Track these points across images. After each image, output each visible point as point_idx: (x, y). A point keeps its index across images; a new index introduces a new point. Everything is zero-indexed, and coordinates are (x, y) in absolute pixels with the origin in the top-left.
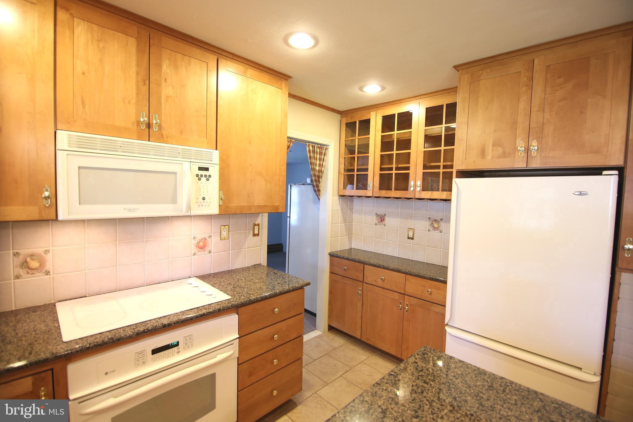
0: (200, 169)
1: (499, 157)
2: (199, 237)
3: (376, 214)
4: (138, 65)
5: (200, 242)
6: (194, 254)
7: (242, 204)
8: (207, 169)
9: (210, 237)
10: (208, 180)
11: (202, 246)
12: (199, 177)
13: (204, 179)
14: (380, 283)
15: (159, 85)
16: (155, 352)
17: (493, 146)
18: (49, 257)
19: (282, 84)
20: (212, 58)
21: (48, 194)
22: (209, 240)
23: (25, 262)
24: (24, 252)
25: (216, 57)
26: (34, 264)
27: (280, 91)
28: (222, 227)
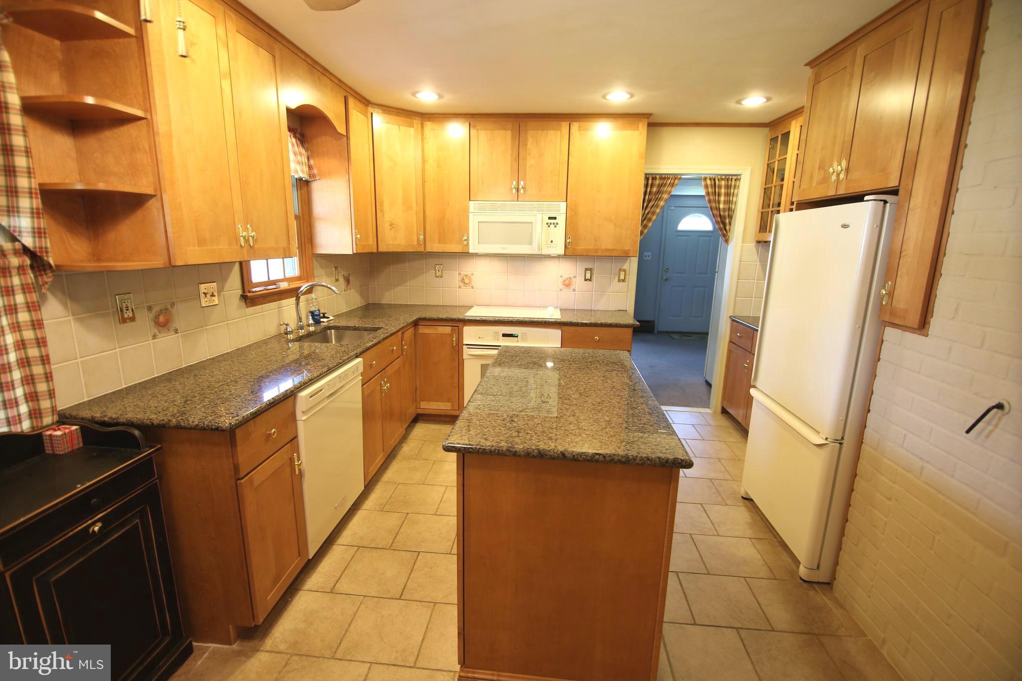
0: (550, 218)
1: (820, 183)
2: (566, 276)
4: (512, 149)
5: (565, 280)
6: (561, 290)
7: (589, 247)
8: (555, 218)
9: (575, 277)
10: (555, 226)
11: (567, 284)
12: (549, 225)
13: (552, 226)
15: (525, 159)
16: (504, 335)
18: (473, 277)
19: (638, 124)
20: (565, 125)
21: (466, 238)
22: (574, 280)
23: (464, 279)
24: (463, 273)
25: (568, 123)
26: (467, 281)
27: (636, 133)
28: (586, 270)
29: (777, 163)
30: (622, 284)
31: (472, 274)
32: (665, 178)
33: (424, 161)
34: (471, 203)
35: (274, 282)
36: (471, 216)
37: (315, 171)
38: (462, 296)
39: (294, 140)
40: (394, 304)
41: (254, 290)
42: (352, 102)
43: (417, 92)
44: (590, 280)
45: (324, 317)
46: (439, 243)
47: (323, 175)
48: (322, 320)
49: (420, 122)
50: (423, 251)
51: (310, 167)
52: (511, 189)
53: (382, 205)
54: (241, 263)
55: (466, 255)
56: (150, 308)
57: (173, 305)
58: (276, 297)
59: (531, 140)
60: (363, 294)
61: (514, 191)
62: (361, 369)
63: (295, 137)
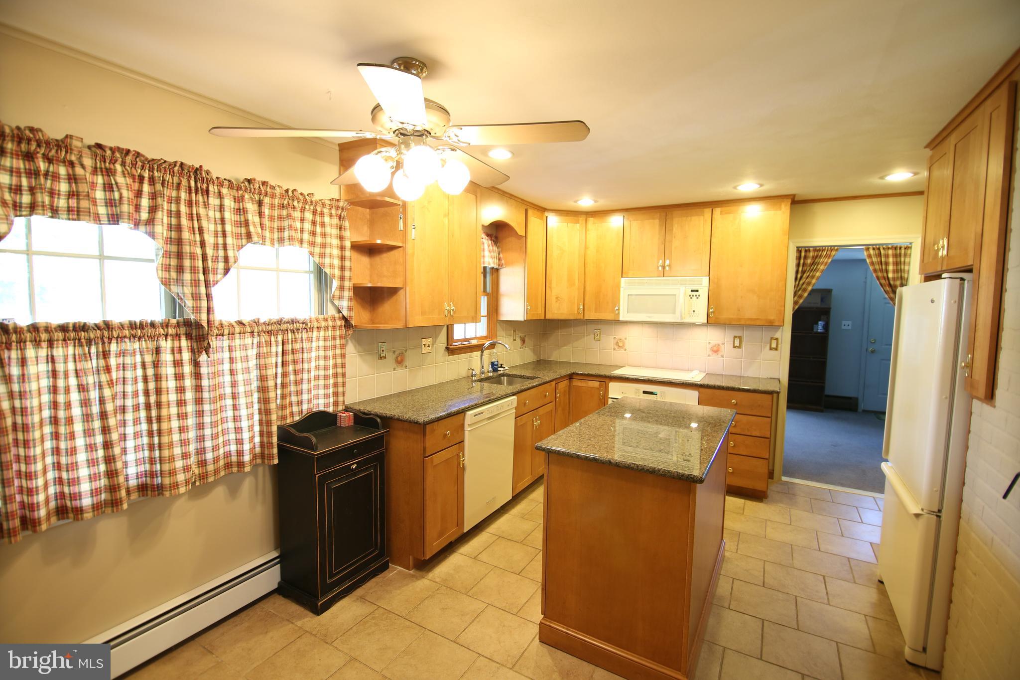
0: (692, 291)
1: (934, 259)
2: (714, 342)
4: (659, 234)
5: (714, 347)
6: (709, 356)
7: (732, 317)
8: (697, 291)
9: (723, 344)
10: (698, 298)
11: (716, 350)
12: (691, 297)
13: (694, 298)
15: (671, 242)
16: (644, 392)
17: (933, 245)
18: (626, 342)
19: (781, 205)
20: (707, 212)
21: (617, 308)
22: (722, 346)
23: (618, 342)
24: (617, 337)
25: (711, 209)
26: (621, 344)
27: (779, 212)
28: (735, 337)
30: (773, 352)
31: (626, 339)
32: (819, 250)
33: (586, 248)
34: (623, 280)
35: (468, 340)
36: (622, 289)
37: (503, 262)
38: (617, 356)
39: (490, 242)
41: (454, 344)
42: (530, 212)
44: (739, 347)
45: (501, 367)
46: (595, 312)
47: (509, 263)
48: (499, 369)
49: (584, 219)
50: (582, 318)
51: (499, 259)
52: (658, 267)
53: (551, 283)
54: (448, 326)
55: (617, 322)
56: (394, 352)
57: (406, 350)
58: (468, 350)
59: (676, 225)
60: (535, 351)
61: (660, 268)
62: (515, 405)
63: (491, 240)
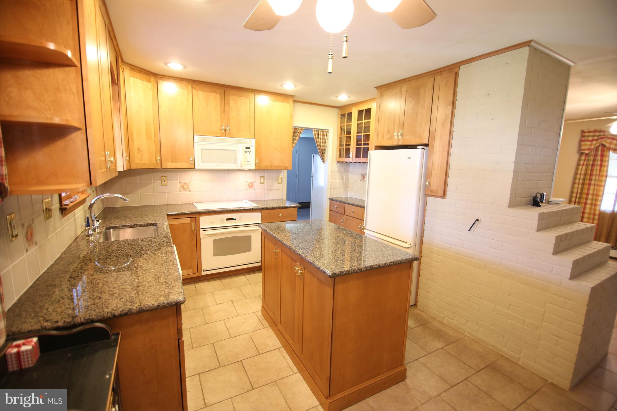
0: (246, 148)
1: (389, 139)
2: (250, 181)
3: (361, 174)
4: (221, 105)
5: (250, 184)
6: (247, 190)
7: (267, 165)
8: (249, 148)
10: (250, 153)
11: (251, 186)
12: (246, 152)
13: (248, 153)
14: (352, 215)
15: (229, 112)
16: (228, 219)
17: (387, 133)
18: (190, 185)
19: (289, 100)
20: (251, 96)
21: (192, 159)
22: (254, 183)
23: (183, 186)
24: (182, 182)
25: (253, 94)
26: (186, 187)
27: (288, 104)
28: (261, 177)
29: (346, 126)
30: (279, 185)
31: (190, 182)
32: (297, 129)
34: (196, 137)
36: (196, 145)
40: (127, 207)
41: (65, 203)
43: (168, 63)
44: (263, 183)
46: (172, 162)
49: (156, 80)
50: (160, 167)
52: (221, 130)
53: (132, 135)
56: (23, 225)
57: (33, 221)
58: (73, 208)
59: (232, 101)
61: (223, 131)
